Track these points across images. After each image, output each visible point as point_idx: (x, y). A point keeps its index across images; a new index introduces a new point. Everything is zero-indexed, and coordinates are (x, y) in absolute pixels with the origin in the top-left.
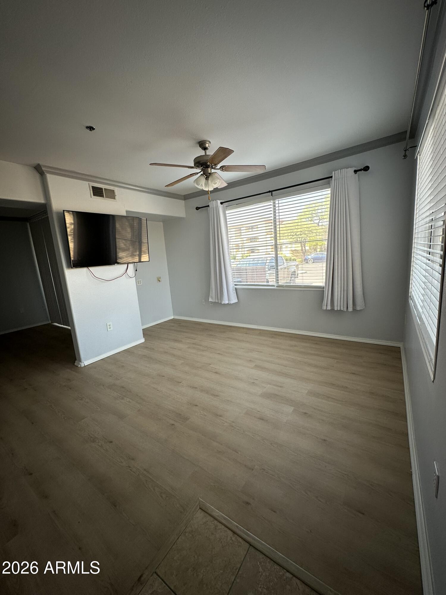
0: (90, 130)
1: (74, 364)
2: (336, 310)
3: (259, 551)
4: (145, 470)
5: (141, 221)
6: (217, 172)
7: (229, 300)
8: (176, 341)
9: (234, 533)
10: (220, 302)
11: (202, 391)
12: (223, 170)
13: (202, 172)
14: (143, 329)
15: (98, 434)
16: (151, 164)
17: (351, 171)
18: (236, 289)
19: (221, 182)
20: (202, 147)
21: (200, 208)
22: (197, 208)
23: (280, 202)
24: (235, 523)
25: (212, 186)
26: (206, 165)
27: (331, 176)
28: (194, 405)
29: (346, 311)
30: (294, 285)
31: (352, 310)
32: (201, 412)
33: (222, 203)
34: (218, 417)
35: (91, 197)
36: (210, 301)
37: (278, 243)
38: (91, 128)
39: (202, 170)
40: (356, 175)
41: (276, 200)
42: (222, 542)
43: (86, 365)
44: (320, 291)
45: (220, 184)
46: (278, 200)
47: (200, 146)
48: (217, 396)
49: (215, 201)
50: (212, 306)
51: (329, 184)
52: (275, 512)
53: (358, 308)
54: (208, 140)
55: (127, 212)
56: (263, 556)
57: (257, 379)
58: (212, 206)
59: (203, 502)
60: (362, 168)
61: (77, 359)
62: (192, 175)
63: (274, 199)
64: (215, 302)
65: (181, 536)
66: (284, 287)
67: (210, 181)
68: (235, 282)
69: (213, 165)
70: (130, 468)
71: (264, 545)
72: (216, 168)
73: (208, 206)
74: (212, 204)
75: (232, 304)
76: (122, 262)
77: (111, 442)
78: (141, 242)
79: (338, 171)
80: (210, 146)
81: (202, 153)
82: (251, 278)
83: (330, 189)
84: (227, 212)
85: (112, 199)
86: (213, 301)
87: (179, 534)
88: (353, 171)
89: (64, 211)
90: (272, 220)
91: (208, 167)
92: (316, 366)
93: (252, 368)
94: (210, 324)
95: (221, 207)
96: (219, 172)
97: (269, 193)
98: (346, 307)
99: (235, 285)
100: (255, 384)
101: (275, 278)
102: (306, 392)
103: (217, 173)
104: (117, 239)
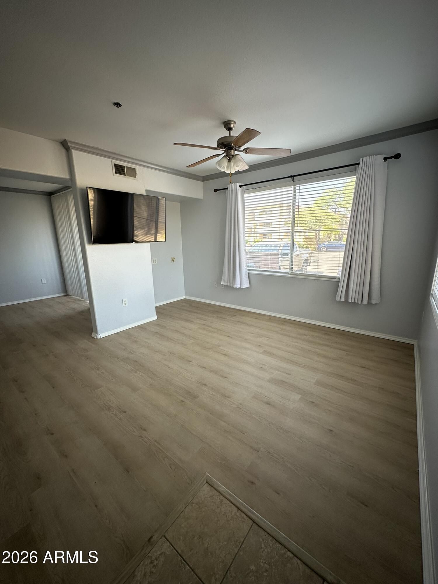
0: (117, 107)
1: (91, 336)
2: (350, 302)
3: (262, 529)
4: (156, 441)
5: (159, 200)
6: (240, 154)
7: (241, 284)
8: (187, 320)
9: (239, 509)
10: (231, 286)
11: (211, 371)
12: (246, 152)
13: (225, 153)
14: (156, 307)
15: (113, 403)
16: (175, 144)
17: (380, 158)
18: (249, 274)
19: (243, 165)
20: (227, 127)
21: (218, 190)
22: (216, 191)
23: (301, 188)
24: (239, 499)
25: (235, 169)
26: (230, 146)
27: (358, 162)
28: (204, 385)
29: (360, 304)
30: (306, 273)
31: (367, 304)
32: (209, 392)
33: (240, 186)
34: (226, 398)
35: (113, 175)
36: (222, 283)
37: (295, 231)
38: (118, 105)
39: (225, 151)
40: (385, 162)
41: (297, 186)
42: (226, 516)
43: (102, 337)
44: (335, 282)
45: (242, 167)
46: (299, 185)
47: (225, 127)
48: (226, 377)
49: (234, 184)
50: (223, 289)
51: (355, 171)
52: (278, 494)
53: (374, 302)
54: (233, 120)
55: (147, 191)
56: (266, 534)
57: (265, 364)
58: (231, 189)
59: (210, 477)
60: (393, 156)
61: (94, 331)
62: (214, 156)
63: (295, 185)
64: (227, 286)
65: (188, 506)
66: (297, 275)
67: (232, 164)
68: (248, 267)
69: (237, 146)
70: (142, 438)
71: (267, 523)
72: (240, 150)
73: (227, 189)
74: (231, 187)
75: (244, 288)
76: (139, 241)
77: (125, 412)
78: (158, 222)
79: (366, 158)
80: (235, 127)
81: (226, 133)
82: (264, 264)
83: (356, 176)
84: (245, 196)
85: (133, 178)
86: (225, 284)
87: (187, 504)
88: (383, 159)
89: (87, 187)
90: (291, 206)
91: (231, 148)
92: (325, 357)
93: (260, 354)
94: (220, 306)
95: (239, 190)
96: (242, 154)
97: (290, 178)
98: (361, 299)
99: (248, 270)
100: (263, 369)
101: (289, 265)
102: (314, 382)
103: (240, 156)
104: (134, 217)
